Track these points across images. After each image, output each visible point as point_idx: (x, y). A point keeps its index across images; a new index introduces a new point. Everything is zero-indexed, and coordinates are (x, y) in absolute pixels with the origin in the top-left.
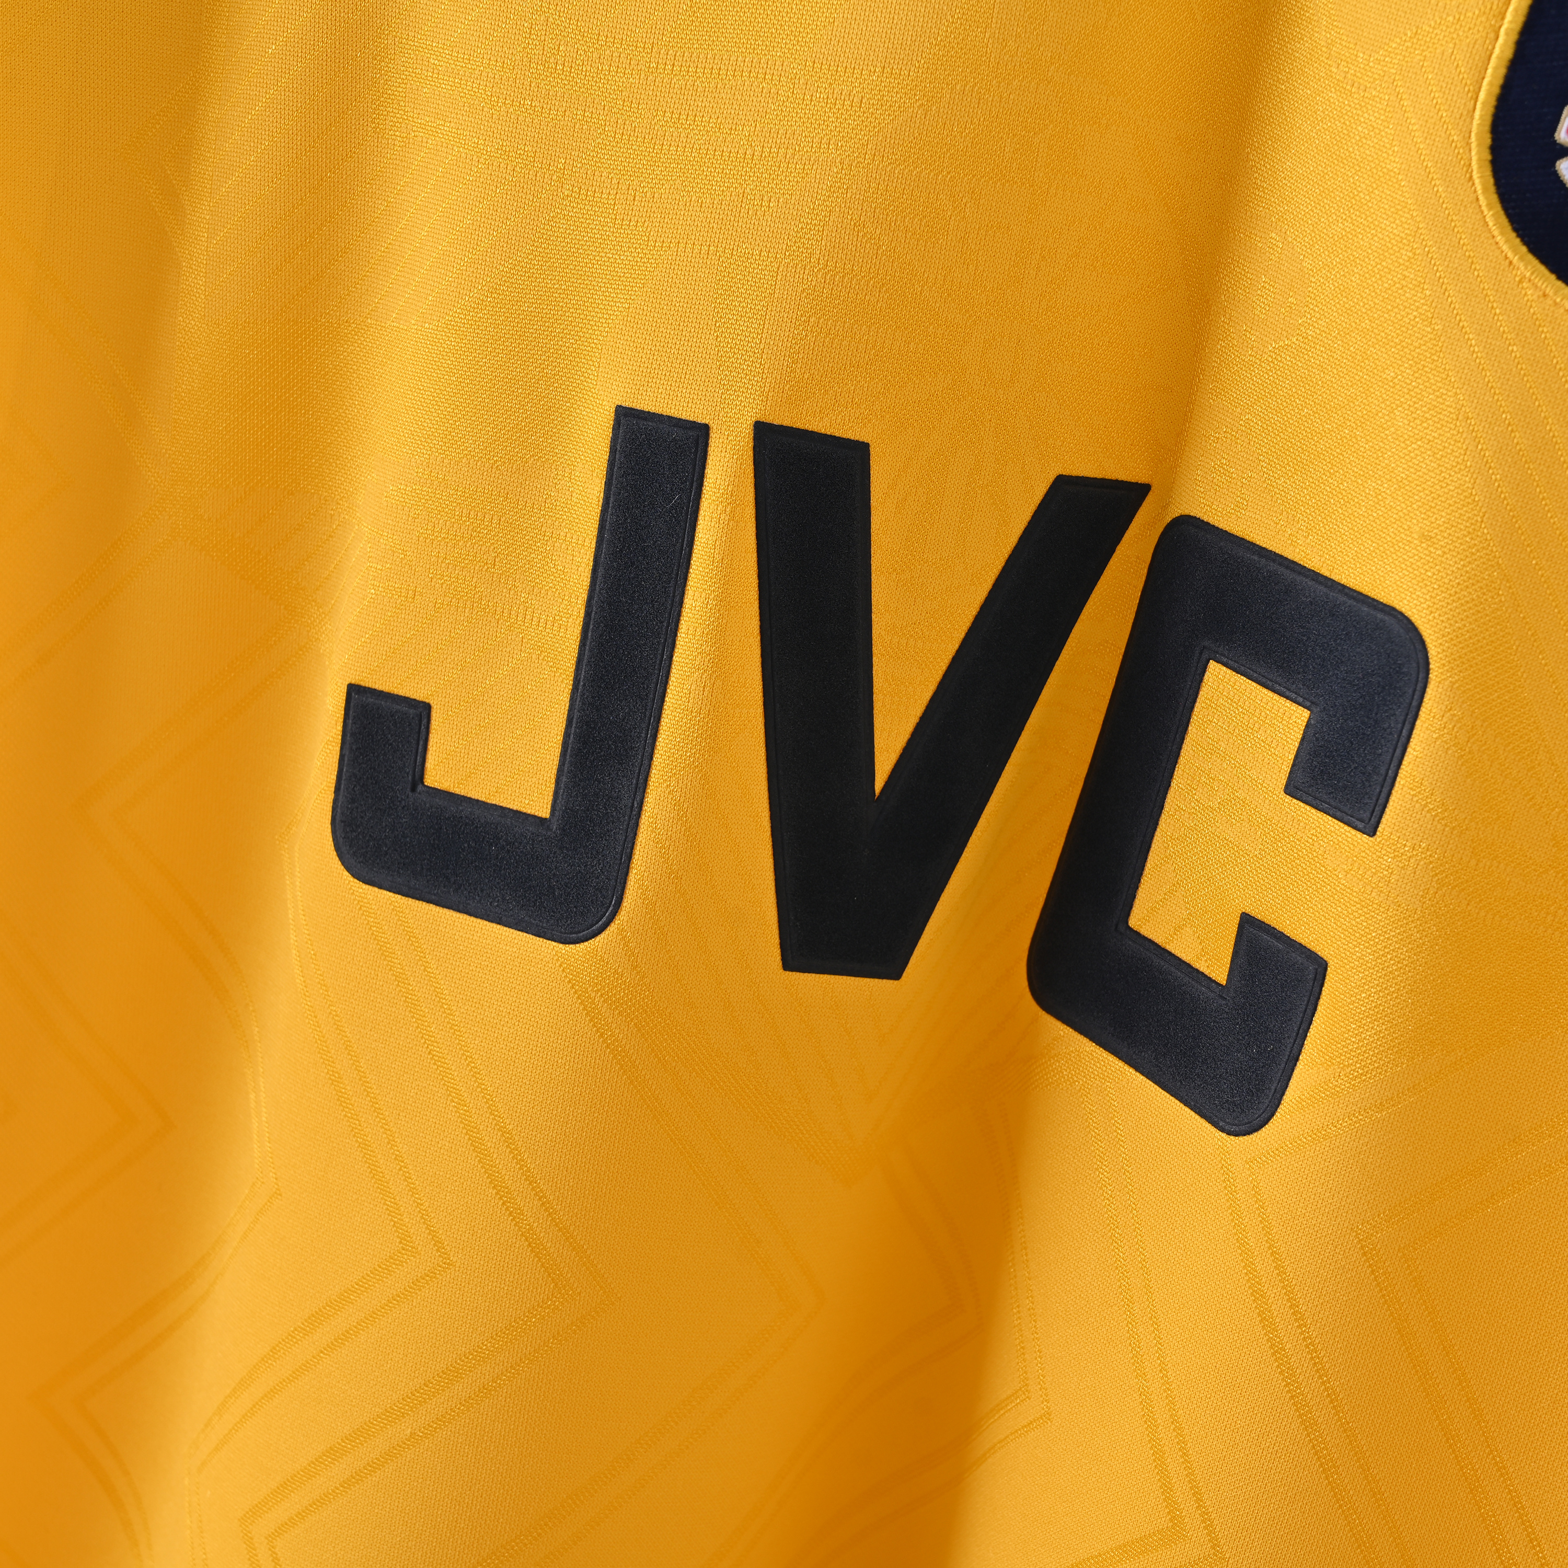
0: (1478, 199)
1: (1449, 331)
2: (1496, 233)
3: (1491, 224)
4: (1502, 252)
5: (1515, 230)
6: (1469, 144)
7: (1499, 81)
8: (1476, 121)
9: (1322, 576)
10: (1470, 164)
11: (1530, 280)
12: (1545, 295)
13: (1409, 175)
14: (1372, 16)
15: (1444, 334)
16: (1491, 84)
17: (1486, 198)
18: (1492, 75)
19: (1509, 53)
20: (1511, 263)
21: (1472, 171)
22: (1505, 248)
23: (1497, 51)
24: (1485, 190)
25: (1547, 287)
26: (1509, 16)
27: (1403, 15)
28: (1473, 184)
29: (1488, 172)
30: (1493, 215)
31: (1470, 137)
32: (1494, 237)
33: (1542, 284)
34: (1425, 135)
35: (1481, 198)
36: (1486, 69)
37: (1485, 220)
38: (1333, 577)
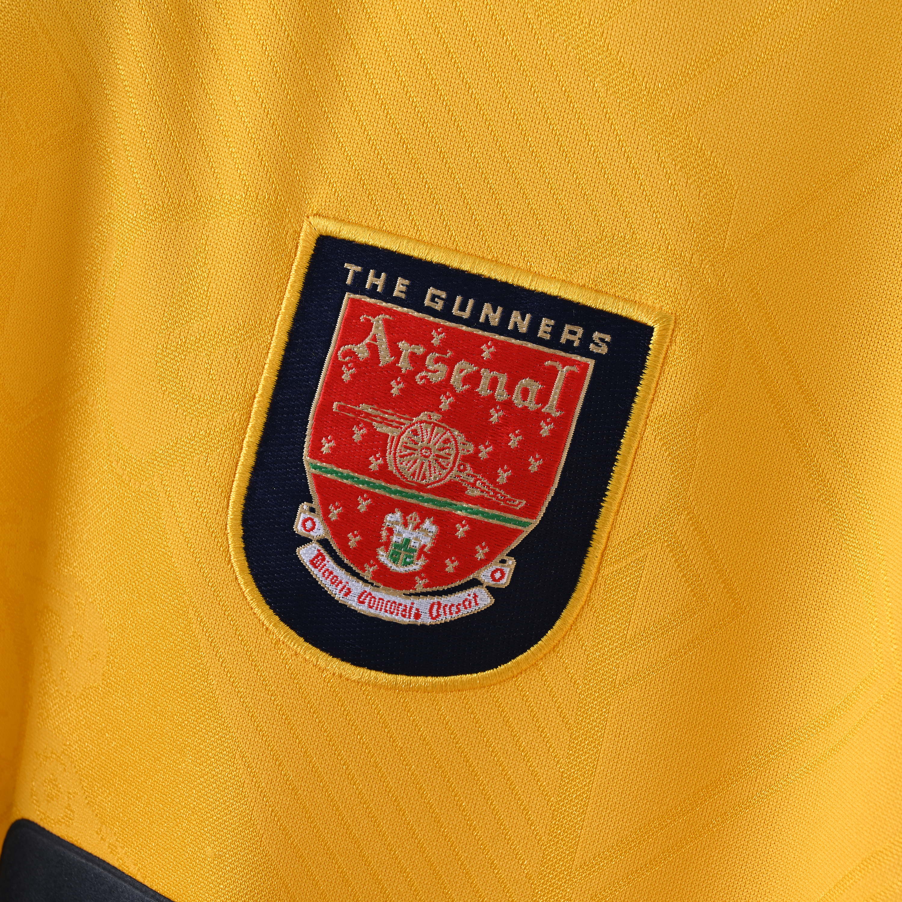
0: (236, 578)
1: (223, 686)
2: (254, 605)
3: (249, 599)
4: (260, 620)
5: (268, 603)
6: (226, 534)
7: (246, 484)
8: (230, 516)
9: (138, 882)
10: (228, 550)
11: (283, 643)
12: (296, 654)
13: (180, 558)
14: (141, 426)
15: (218, 688)
16: (238, 486)
17: (243, 578)
18: (239, 480)
19: (251, 462)
20: (267, 629)
21: (230, 556)
22: (262, 617)
23: (242, 459)
24: (242, 571)
25: (298, 647)
26: (249, 432)
27: (165, 428)
28: (232, 566)
29: (243, 557)
30: (249, 591)
31: (226, 529)
32: (252, 608)
33: (294, 645)
34: (190, 527)
35: (239, 578)
36: (235, 474)
37: (244, 596)
38: (146, 883)
